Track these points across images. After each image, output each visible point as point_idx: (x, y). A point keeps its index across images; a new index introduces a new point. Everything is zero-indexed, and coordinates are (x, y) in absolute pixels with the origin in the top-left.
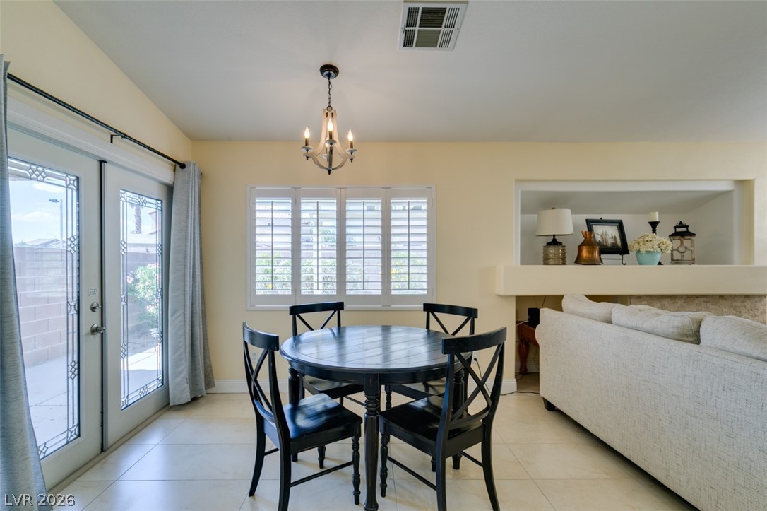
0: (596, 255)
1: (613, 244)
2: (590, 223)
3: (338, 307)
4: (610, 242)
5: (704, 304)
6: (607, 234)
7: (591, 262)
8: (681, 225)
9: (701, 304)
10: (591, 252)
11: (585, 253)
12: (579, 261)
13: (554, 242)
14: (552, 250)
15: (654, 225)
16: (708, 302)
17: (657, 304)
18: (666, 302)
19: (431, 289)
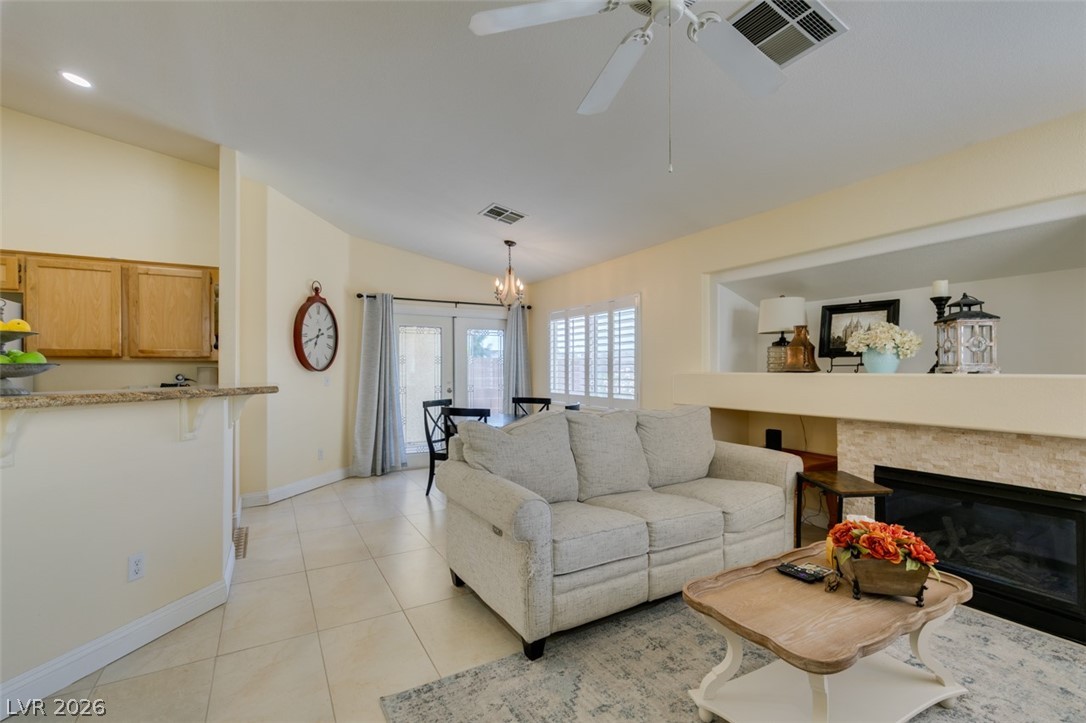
2: (830, 310)
3: (547, 402)
6: (855, 326)
8: (964, 300)
13: (782, 341)
14: (776, 350)
15: (941, 301)
17: (880, 438)
18: (897, 435)
19: (637, 395)
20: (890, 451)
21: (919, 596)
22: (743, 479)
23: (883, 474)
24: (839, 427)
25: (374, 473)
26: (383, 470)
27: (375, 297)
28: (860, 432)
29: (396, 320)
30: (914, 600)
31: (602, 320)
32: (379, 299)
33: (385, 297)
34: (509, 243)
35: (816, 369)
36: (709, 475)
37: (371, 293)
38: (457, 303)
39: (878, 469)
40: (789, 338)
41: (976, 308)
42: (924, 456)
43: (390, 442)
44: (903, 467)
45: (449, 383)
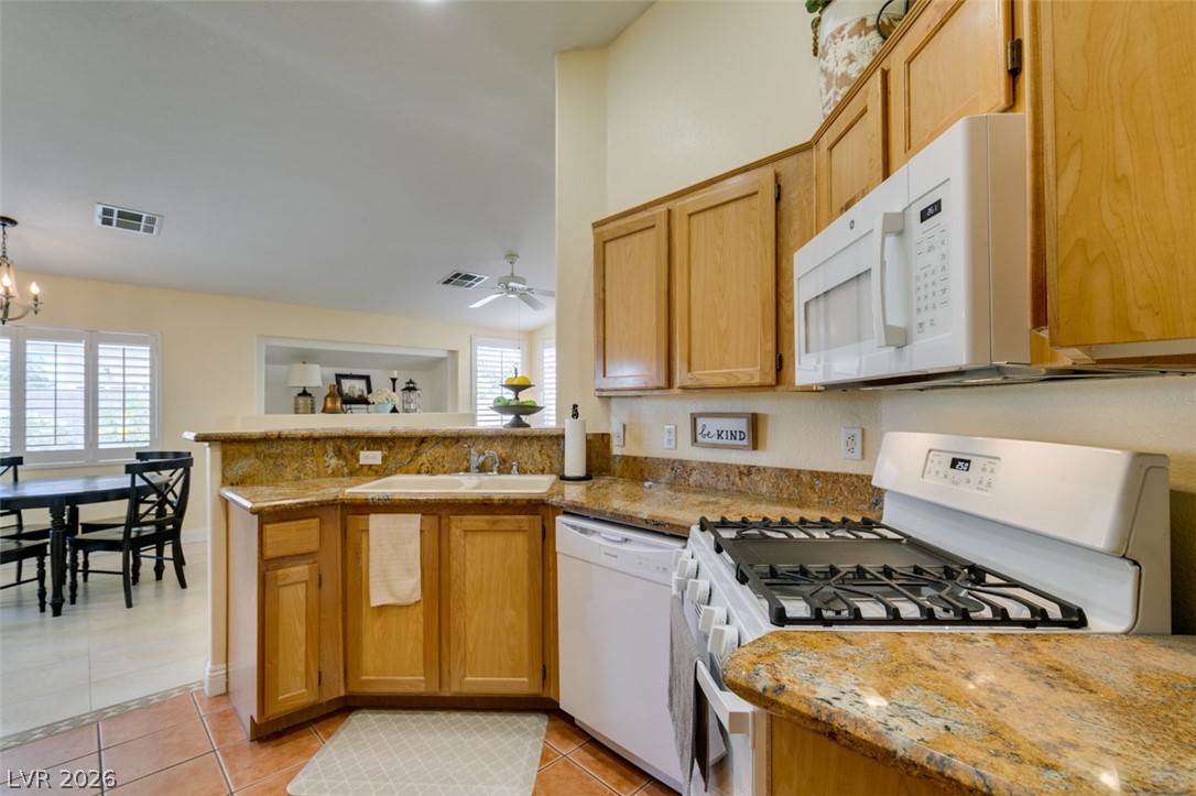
0: (339, 404)
1: (360, 396)
2: (339, 377)
3: (14, 462)
4: (357, 394)
6: (353, 387)
7: (334, 411)
8: (411, 382)
10: (334, 402)
11: (329, 405)
12: (325, 410)
13: (305, 393)
14: (301, 400)
15: (394, 380)
19: (154, 441)
34: (5, 222)
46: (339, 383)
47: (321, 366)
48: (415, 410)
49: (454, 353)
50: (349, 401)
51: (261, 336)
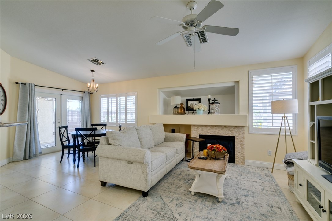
2: (187, 100)
3: (105, 125)
5: (218, 129)
6: (193, 104)
8: (214, 100)
9: (217, 129)
11: (180, 111)
13: (176, 107)
14: (175, 109)
15: (209, 100)
16: (220, 128)
17: (200, 128)
18: (204, 128)
19: (136, 122)
20: (202, 131)
21: (224, 157)
22: (173, 141)
23: (201, 136)
24: (192, 127)
25: (25, 159)
26: (30, 157)
27: (25, 84)
28: (196, 128)
29: (36, 94)
30: (223, 158)
31: (123, 99)
32: (28, 86)
33: (30, 85)
34: (93, 71)
35: (185, 114)
36: (164, 142)
37: (24, 82)
38: (62, 89)
39: (200, 135)
40: (179, 106)
41: (216, 101)
42: (209, 132)
43: (33, 145)
44: (205, 134)
45: (59, 120)
46: (187, 103)
47: (182, 97)
48: (214, 113)
49: (238, 82)
50: (190, 109)
51: (160, 89)
